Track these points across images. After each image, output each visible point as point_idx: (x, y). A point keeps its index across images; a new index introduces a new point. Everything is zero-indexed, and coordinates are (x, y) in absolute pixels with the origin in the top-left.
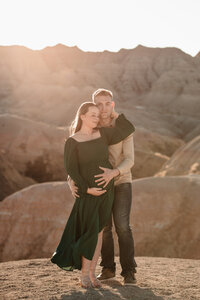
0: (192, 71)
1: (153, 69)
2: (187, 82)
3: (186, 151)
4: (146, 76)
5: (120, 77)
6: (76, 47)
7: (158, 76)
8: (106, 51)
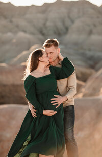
0: (98, 18)
1: (69, 17)
2: (95, 25)
3: (97, 78)
4: (63, 22)
5: (44, 24)
6: (10, 3)
7: (73, 22)
8: (33, 5)
